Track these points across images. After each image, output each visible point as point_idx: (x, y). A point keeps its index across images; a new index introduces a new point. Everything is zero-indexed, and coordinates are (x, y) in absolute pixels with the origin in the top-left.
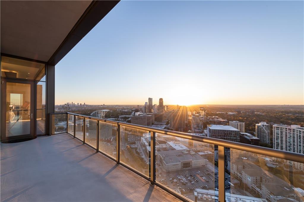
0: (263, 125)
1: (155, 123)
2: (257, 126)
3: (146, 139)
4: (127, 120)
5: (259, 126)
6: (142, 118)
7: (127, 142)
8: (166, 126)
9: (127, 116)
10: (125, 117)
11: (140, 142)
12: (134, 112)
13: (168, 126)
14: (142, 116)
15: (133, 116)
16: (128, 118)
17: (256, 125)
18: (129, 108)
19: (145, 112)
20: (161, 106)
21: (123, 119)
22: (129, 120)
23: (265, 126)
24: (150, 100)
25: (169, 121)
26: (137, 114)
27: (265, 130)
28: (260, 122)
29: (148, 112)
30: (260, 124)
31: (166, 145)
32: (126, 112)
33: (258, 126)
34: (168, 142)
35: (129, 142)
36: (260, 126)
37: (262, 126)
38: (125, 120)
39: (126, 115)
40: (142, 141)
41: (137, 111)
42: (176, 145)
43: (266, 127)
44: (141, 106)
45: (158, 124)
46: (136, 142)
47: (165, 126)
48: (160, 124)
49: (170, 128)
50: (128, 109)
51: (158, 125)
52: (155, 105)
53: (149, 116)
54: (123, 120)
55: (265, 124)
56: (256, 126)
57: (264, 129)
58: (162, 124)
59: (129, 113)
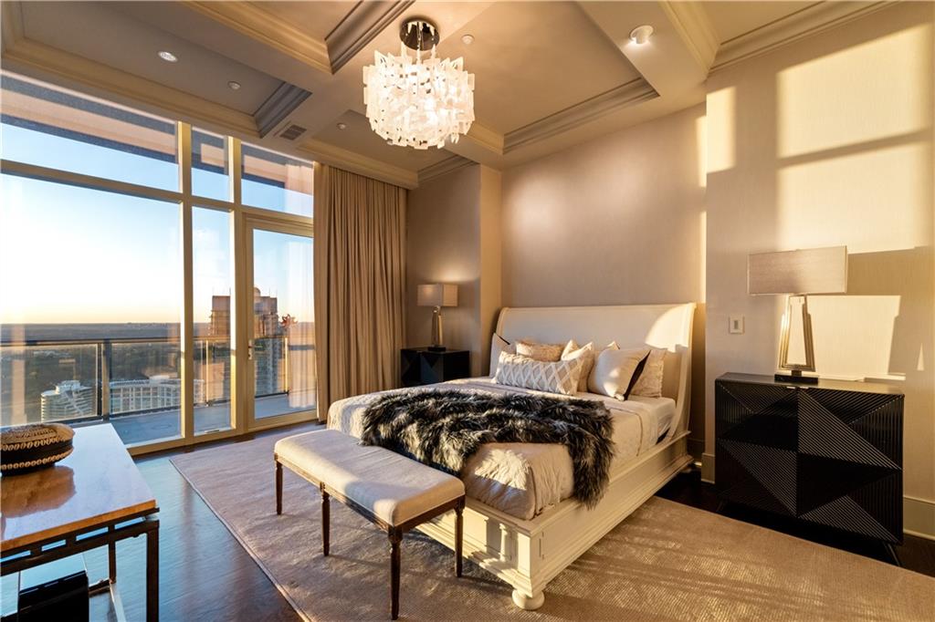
0: (70, 393)
2: (48, 397)
5: (55, 396)
17: (43, 395)
23: (76, 392)
27: (75, 407)
28: (59, 382)
30: (57, 391)
36: (59, 396)
37: (67, 397)
43: (79, 397)
55: (76, 385)
56: (43, 400)
57: (73, 403)
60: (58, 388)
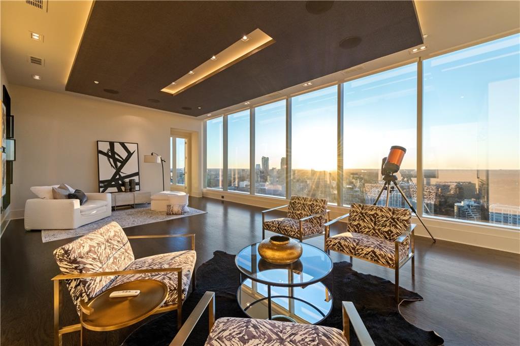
0: (469, 206)
2: (458, 206)
5: (461, 206)
17: (456, 204)
23: (472, 206)
24: (265, 160)
27: (472, 214)
28: (463, 199)
30: (462, 204)
33: (459, 208)
36: (463, 207)
37: (467, 208)
41: (243, 179)
43: (474, 209)
52: (273, 169)
55: (472, 203)
56: (455, 207)
57: (470, 212)
60: (462, 202)
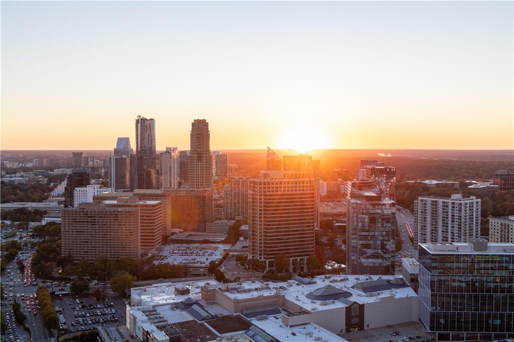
1: (173, 237)
3: (152, 313)
4: (33, 224)
6: (116, 215)
7: (55, 332)
8: (228, 247)
9: (30, 205)
10: (22, 211)
11: (121, 329)
12: (64, 184)
13: (238, 246)
14: (115, 202)
15: (60, 203)
16: (39, 214)
18: (29, 165)
19: (120, 185)
20: (200, 157)
21: (8, 222)
22: (44, 223)
24: (145, 127)
25: (239, 223)
26: (86, 195)
29: (136, 184)
31: (251, 333)
32: (20, 184)
34: (254, 321)
35: (67, 331)
38: (19, 227)
39: (21, 200)
40: (128, 325)
41: (80, 179)
42: (294, 334)
44: (93, 155)
45: (195, 242)
46: (100, 328)
47: (222, 247)
48: (201, 239)
49: (250, 257)
50: (25, 170)
51: (191, 245)
52: (168, 152)
53: (149, 202)
54: (11, 226)
58: (210, 239)
59: (41, 192)
